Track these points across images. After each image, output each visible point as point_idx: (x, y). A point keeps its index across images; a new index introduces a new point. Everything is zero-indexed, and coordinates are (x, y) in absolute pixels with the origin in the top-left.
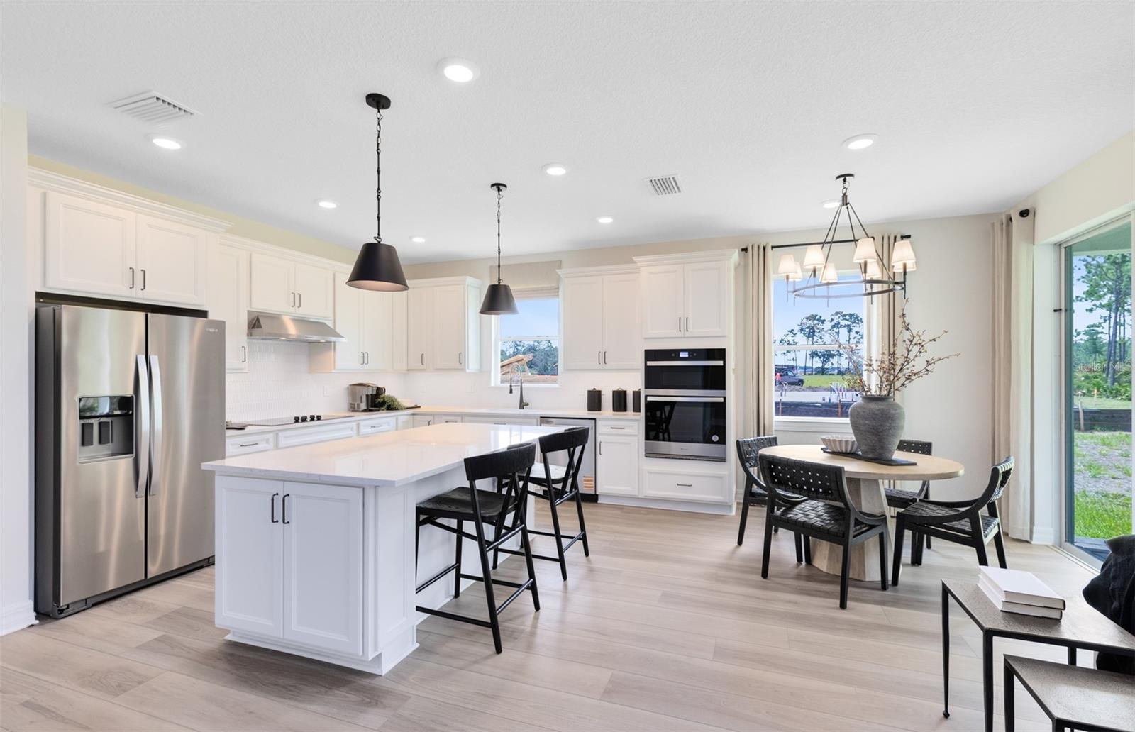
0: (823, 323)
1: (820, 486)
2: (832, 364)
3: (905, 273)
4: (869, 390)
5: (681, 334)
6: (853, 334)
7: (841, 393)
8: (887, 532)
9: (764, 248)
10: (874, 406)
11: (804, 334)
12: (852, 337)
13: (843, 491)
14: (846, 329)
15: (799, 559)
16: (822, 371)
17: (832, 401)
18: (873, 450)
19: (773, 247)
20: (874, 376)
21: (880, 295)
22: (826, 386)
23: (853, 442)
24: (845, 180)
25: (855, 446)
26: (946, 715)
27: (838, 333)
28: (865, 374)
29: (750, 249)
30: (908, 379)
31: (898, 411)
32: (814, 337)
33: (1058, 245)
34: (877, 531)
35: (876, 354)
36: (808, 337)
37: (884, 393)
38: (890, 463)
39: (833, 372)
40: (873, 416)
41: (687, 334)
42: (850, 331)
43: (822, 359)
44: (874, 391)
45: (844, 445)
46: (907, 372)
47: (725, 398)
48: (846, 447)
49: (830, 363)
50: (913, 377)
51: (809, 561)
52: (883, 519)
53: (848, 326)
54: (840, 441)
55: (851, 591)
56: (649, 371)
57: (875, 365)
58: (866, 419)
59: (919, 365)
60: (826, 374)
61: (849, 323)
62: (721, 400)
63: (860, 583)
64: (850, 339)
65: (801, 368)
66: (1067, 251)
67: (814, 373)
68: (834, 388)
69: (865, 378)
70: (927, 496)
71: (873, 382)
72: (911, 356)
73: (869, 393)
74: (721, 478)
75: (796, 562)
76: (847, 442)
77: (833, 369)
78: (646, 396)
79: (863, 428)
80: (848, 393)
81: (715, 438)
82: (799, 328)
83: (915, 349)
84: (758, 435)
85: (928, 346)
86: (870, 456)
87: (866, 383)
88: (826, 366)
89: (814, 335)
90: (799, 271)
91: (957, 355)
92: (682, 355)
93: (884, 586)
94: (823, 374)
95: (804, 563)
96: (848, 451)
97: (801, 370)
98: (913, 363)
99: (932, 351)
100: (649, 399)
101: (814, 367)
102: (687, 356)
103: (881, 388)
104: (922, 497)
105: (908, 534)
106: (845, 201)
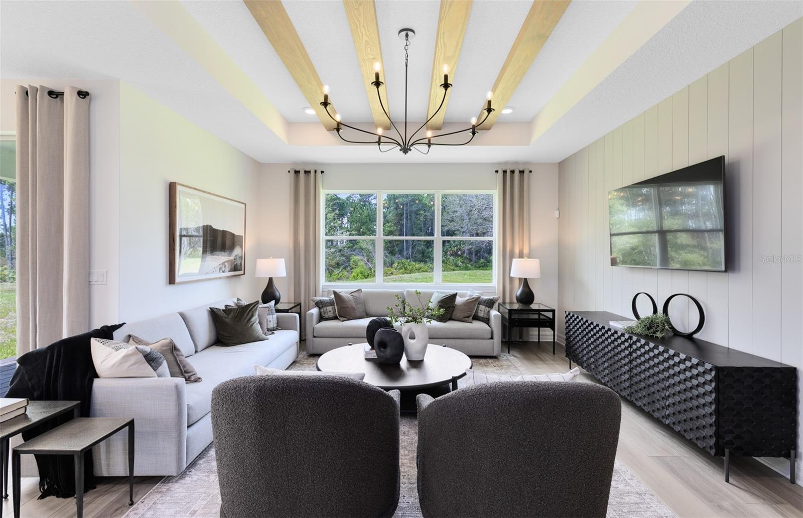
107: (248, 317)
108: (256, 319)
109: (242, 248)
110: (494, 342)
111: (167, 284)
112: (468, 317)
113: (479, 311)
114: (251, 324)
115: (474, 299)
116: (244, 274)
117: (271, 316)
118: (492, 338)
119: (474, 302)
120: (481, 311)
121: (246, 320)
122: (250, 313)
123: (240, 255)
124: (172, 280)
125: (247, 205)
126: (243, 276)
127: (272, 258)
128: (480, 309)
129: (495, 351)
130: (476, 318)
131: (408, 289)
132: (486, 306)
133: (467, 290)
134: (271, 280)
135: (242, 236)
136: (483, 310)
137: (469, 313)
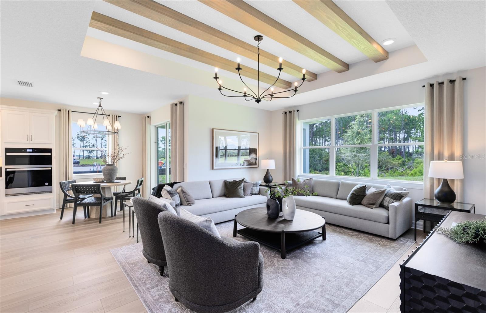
0: (89, 135)
1: (93, 191)
2: (94, 154)
3: (118, 130)
4: (108, 162)
5: (27, 142)
6: (103, 141)
7: (98, 167)
8: (113, 201)
9: (68, 111)
10: (109, 167)
11: (79, 139)
12: (103, 142)
13: (100, 191)
14: (100, 139)
15: (85, 217)
16: (89, 157)
17: (94, 170)
18: (109, 179)
19: (72, 111)
20: (110, 160)
21: (112, 135)
22: (91, 164)
23: (103, 178)
24: (100, 99)
25: (104, 179)
26: (124, 231)
27: (96, 140)
28: (107, 158)
29: (62, 110)
30: (119, 159)
31: (116, 168)
32: (84, 141)
33: (155, 126)
34: (109, 201)
35: (110, 153)
36: (81, 141)
37: (112, 163)
38: (114, 182)
39: (94, 158)
40: (109, 170)
41: (31, 142)
42: (102, 139)
43: (88, 152)
44: (110, 163)
45: (100, 179)
46: (118, 157)
47: (51, 168)
48: (101, 179)
49: (93, 153)
50: (120, 159)
51: (89, 217)
52: (112, 198)
53: (101, 137)
54: (99, 178)
55: (102, 220)
56: (7, 157)
57: (110, 156)
58: (107, 171)
59: (121, 155)
60: (91, 159)
61: (102, 136)
62: (50, 169)
63: (105, 218)
64: (102, 143)
65: (77, 156)
66: (157, 128)
67: (84, 158)
68: (96, 165)
69: (107, 159)
70: (125, 191)
71: (109, 160)
72: (119, 153)
73: (108, 164)
74: (50, 199)
75: (84, 218)
76: (101, 178)
77: (94, 156)
78: (6, 169)
79: (106, 174)
80: (101, 167)
81: (47, 184)
82: (77, 136)
83: (120, 151)
84: (66, 180)
85: (124, 150)
86: (108, 181)
87: (107, 161)
88: (91, 155)
89: (84, 140)
90: (85, 125)
91: (131, 153)
92: (28, 150)
93: (112, 216)
94: (89, 159)
95: (87, 218)
96: (102, 181)
97: (77, 157)
98: (120, 155)
99: (125, 152)
100: (8, 170)
101: (85, 155)
102: (32, 151)
103: (111, 162)
104: (123, 192)
105: (119, 200)
106: (100, 106)
107: (237, 186)
108: (241, 187)
109: (256, 154)
110: (389, 226)
111: (211, 169)
112: (373, 204)
113: (385, 201)
114: (238, 189)
115: (380, 192)
116: (258, 167)
117: (255, 188)
118: (388, 223)
119: (380, 194)
120: (386, 201)
121: (236, 188)
122: (238, 184)
123: (255, 158)
124: (213, 168)
125: (259, 133)
126: (258, 168)
127: (269, 159)
128: (386, 199)
129: (390, 234)
130: (381, 206)
131: (342, 181)
132: (391, 198)
133: (385, 184)
134: (268, 170)
135: (256, 149)
136: (388, 200)
137: (374, 201)
